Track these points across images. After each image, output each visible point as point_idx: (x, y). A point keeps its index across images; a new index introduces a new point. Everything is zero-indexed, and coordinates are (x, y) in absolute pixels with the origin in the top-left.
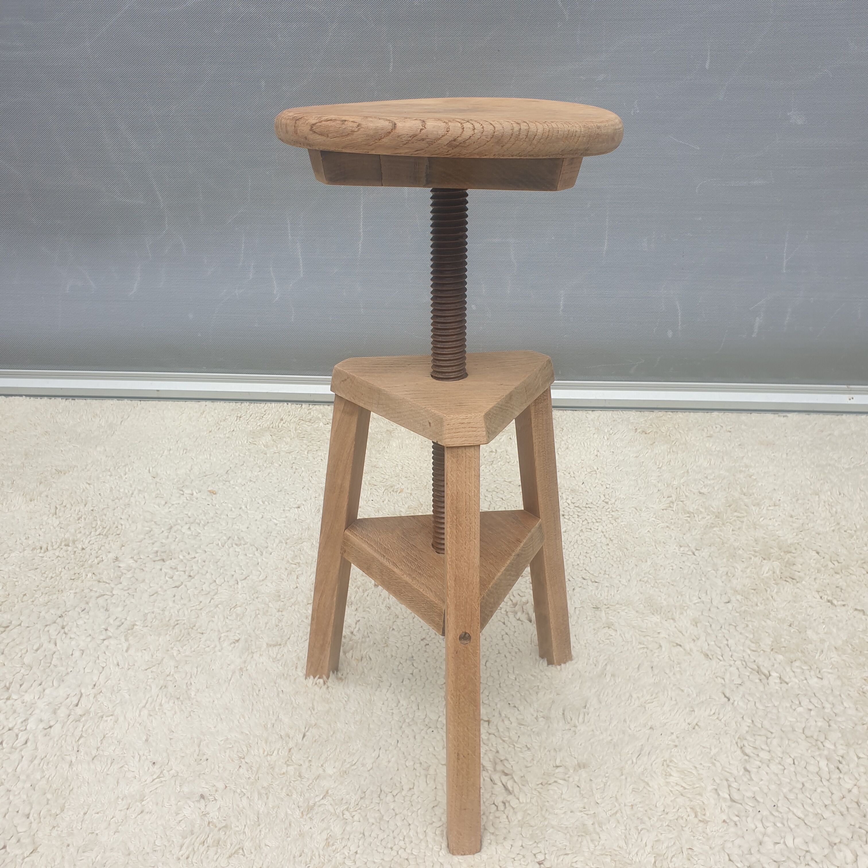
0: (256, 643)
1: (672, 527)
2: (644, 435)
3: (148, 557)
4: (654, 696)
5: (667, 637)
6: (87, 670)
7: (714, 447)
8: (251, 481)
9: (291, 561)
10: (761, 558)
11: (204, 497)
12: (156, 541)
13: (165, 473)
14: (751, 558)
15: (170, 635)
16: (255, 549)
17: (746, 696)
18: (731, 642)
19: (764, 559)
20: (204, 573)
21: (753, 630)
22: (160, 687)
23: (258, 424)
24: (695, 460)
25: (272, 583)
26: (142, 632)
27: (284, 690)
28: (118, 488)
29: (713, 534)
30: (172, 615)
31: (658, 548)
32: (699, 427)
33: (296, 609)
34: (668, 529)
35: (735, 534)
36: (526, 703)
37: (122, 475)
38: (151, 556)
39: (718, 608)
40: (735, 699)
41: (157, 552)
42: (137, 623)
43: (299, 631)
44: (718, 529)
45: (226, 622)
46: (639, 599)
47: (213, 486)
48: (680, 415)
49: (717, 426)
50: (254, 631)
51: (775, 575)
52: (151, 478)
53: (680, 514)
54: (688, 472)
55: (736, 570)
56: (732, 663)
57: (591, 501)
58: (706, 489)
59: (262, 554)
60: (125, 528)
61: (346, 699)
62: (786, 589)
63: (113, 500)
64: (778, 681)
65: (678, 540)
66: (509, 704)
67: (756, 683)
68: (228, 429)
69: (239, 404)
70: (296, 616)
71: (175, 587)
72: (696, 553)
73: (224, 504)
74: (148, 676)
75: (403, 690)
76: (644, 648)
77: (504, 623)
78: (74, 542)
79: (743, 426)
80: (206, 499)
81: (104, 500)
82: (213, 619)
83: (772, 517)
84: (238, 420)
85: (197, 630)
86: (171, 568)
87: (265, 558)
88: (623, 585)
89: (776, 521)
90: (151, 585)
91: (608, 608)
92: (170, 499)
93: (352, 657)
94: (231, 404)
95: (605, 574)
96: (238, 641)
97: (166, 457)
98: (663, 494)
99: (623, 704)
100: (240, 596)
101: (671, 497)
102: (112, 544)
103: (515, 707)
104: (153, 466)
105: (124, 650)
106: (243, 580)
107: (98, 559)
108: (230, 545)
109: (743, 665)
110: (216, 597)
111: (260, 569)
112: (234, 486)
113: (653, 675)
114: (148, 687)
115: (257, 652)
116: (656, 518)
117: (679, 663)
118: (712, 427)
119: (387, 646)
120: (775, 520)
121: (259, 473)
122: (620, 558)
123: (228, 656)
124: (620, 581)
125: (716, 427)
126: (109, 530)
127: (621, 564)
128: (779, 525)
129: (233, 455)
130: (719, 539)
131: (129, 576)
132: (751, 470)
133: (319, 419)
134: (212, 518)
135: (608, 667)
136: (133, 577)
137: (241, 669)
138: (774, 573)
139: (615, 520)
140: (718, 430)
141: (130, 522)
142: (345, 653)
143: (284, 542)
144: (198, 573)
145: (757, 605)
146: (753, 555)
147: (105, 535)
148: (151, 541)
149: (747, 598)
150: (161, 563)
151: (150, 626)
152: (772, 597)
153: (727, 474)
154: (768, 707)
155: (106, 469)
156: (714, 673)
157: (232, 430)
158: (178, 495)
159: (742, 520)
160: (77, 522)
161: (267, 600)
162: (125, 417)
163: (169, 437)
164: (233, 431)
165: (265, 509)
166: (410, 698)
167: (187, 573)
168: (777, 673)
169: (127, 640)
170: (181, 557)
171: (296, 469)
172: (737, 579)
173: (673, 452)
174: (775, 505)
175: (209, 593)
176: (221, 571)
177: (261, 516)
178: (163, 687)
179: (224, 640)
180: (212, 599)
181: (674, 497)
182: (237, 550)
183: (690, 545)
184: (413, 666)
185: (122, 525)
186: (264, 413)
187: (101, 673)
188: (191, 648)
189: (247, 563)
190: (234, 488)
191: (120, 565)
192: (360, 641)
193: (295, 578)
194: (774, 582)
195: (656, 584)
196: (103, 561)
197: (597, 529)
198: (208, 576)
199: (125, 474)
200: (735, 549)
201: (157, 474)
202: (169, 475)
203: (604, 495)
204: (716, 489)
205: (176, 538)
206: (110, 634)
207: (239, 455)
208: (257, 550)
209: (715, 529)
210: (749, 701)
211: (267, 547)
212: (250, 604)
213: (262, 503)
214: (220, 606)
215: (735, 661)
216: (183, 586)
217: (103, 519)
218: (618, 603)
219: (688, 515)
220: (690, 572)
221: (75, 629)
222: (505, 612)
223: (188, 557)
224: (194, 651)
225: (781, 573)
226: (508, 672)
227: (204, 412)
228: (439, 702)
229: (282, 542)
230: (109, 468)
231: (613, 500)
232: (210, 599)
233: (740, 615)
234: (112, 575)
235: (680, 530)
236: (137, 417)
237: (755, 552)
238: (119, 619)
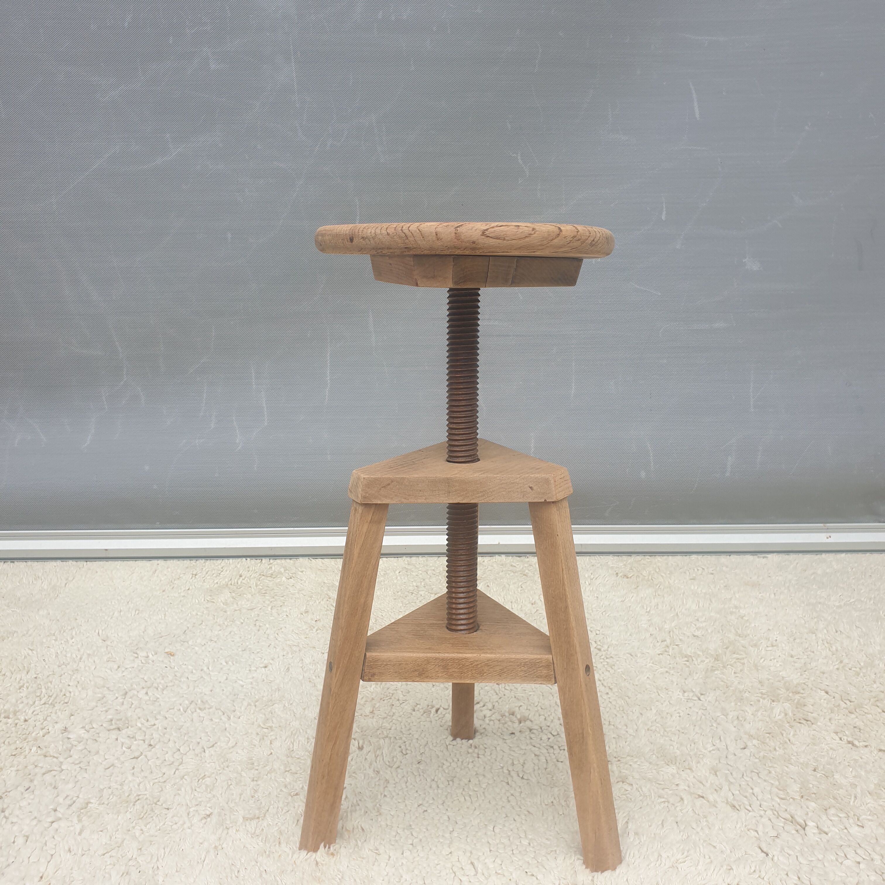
0: (230, 817)
1: (672, 672)
2: (625, 580)
3: (102, 725)
4: (685, 854)
5: (687, 788)
6: (32, 859)
7: (700, 589)
8: (212, 640)
9: (262, 726)
10: (770, 701)
11: (161, 660)
12: (109, 709)
13: (116, 636)
14: (759, 701)
15: (130, 812)
16: (221, 713)
17: (786, 849)
18: (756, 790)
19: (773, 701)
20: (166, 742)
21: (777, 776)
22: (121, 874)
23: (215, 582)
24: (683, 603)
25: (243, 750)
26: (97, 811)
27: (268, 870)
28: (64, 653)
29: (716, 678)
30: (131, 790)
31: (661, 695)
32: (681, 570)
34: (668, 674)
35: (737, 677)
36: (544, 870)
37: (69, 639)
38: (104, 725)
39: (735, 755)
40: (775, 853)
41: (111, 720)
42: (92, 801)
43: (279, 802)
44: (719, 672)
45: (194, 795)
46: (650, 750)
47: (171, 647)
48: (658, 558)
49: (699, 568)
50: (227, 803)
51: (787, 716)
52: (101, 641)
53: (678, 659)
54: (677, 615)
55: (747, 713)
56: (762, 813)
58: (700, 632)
59: (229, 718)
60: (74, 695)
61: (340, 877)
62: (802, 731)
63: (59, 666)
64: (816, 831)
65: (680, 685)
66: (526, 872)
67: (793, 834)
68: (182, 587)
69: (193, 562)
71: (134, 758)
72: (702, 697)
73: (184, 666)
74: (106, 862)
75: (404, 863)
76: (664, 802)
77: (508, 783)
78: (15, 713)
79: (724, 568)
80: (163, 661)
81: (48, 667)
82: (179, 792)
83: (772, 658)
84: (193, 578)
85: (162, 805)
86: (128, 737)
87: (234, 723)
88: (631, 735)
89: (777, 661)
90: (106, 757)
91: (619, 761)
92: (123, 662)
93: (343, 828)
94: (185, 562)
95: (610, 724)
96: (209, 816)
97: (117, 618)
98: (656, 639)
99: (652, 865)
100: (208, 765)
101: (665, 641)
102: (59, 713)
103: (533, 875)
104: (103, 628)
105: (77, 833)
106: (211, 747)
107: (44, 730)
108: (193, 710)
110: (181, 767)
111: (228, 735)
112: (193, 647)
113: (680, 832)
114: (107, 876)
115: (232, 827)
116: (653, 663)
117: (705, 817)
118: (694, 570)
119: (380, 814)
120: (775, 661)
121: (220, 632)
122: (623, 707)
123: (199, 833)
124: (627, 732)
125: (698, 570)
126: (56, 698)
127: (624, 713)
128: (781, 665)
129: (190, 615)
130: (722, 683)
131: (80, 748)
132: (741, 611)
133: (281, 574)
134: (171, 681)
135: (630, 825)
136: (85, 748)
137: (216, 847)
138: (786, 715)
139: (611, 668)
140: (700, 572)
141: (80, 689)
143: (253, 704)
144: (159, 741)
145: (775, 749)
146: (761, 697)
147: (51, 703)
148: (104, 709)
149: (764, 743)
150: (116, 732)
151: (106, 803)
152: (789, 740)
153: (718, 616)
154: (812, 861)
155: (50, 633)
156: (746, 826)
157: (187, 589)
158: (132, 658)
159: (742, 661)
160: (19, 691)
161: (240, 768)
162: (70, 579)
163: (119, 598)
164: (189, 589)
165: (229, 669)
166: (413, 871)
167: (147, 742)
168: (813, 822)
169: (80, 821)
170: (139, 725)
171: (260, 626)
172: (750, 723)
173: (659, 595)
174: (772, 646)
175: (173, 762)
176: (185, 738)
177: (225, 678)
178: (125, 875)
179: (194, 816)
180: (177, 769)
181: (668, 641)
182: (201, 715)
183: (694, 690)
184: (412, 835)
185: (70, 692)
186: (222, 569)
187: (49, 862)
188: (156, 826)
189: (214, 729)
190: (193, 649)
191: (69, 736)
192: (349, 810)
193: (269, 743)
194: (788, 724)
195: (665, 733)
196: (49, 732)
198: (171, 744)
199: (72, 639)
200: (740, 692)
201: (107, 637)
202: (121, 637)
203: (595, 642)
204: (709, 631)
205: (132, 704)
206: (60, 816)
207: (197, 614)
208: (224, 714)
209: (716, 672)
210: (790, 855)
211: (234, 711)
212: (220, 773)
213: (225, 664)
214: (186, 777)
215: (765, 811)
216: (142, 757)
217: (48, 687)
218: (628, 756)
219: (686, 659)
220: (699, 718)
221: (17, 812)
222: (507, 771)
223: (146, 724)
224: (159, 830)
225: (794, 715)
226: (520, 837)
227: (156, 571)
228: (447, 874)
229: (251, 705)
230: (53, 633)
231: (606, 647)
232: (174, 770)
233: (760, 761)
234: (60, 748)
235: (680, 675)
236: (84, 578)
237: (762, 694)
238: (69, 798)
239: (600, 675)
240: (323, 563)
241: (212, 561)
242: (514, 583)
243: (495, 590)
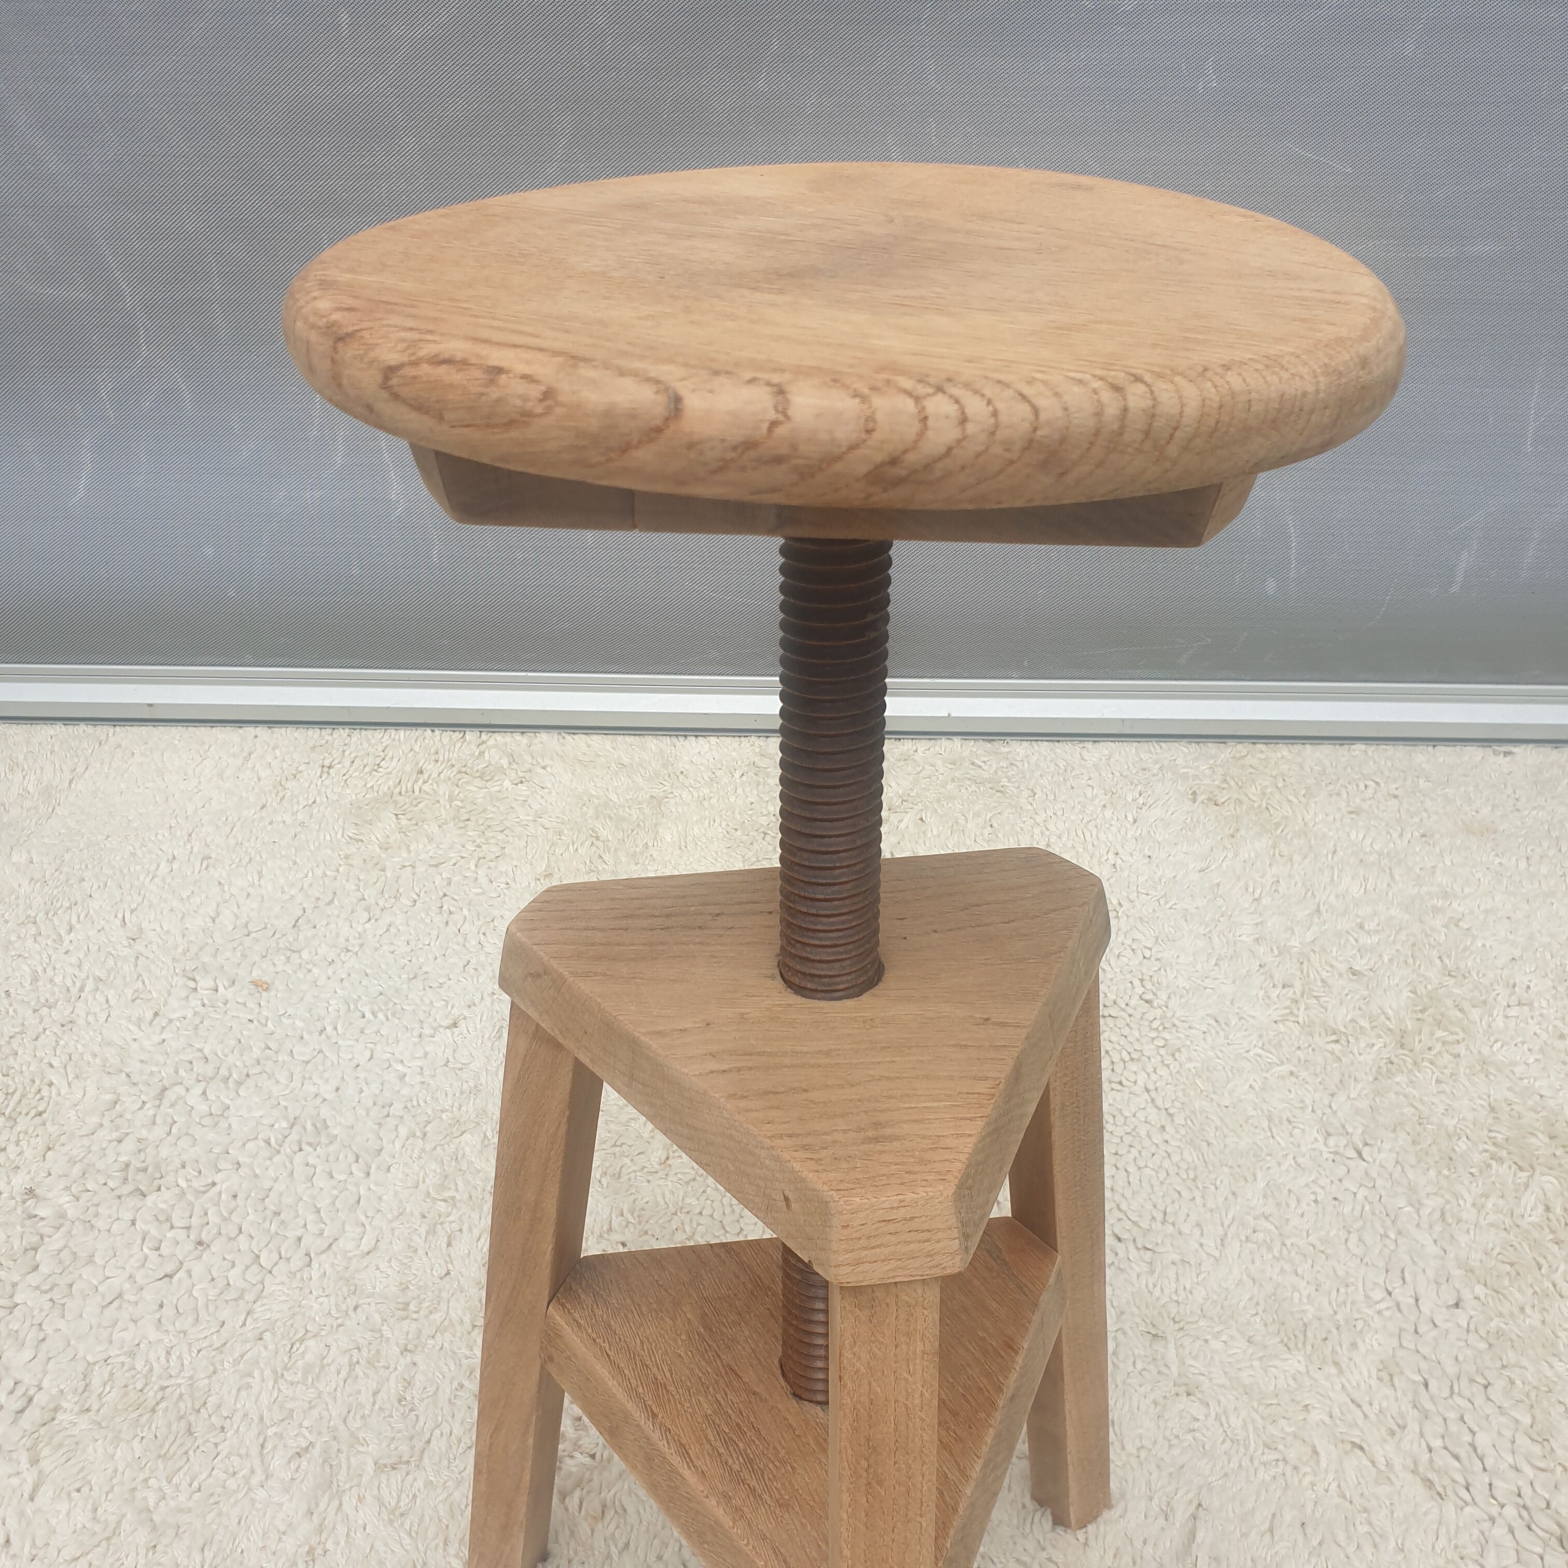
0: (348, 1461)
1: (1304, 1074)
2: (1213, 810)
3: (105, 1184)
5: (1327, 1420)
7: (1368, 842)
8: (348, 951)
10: (1514, 1167)
11: (240, 1000)
12: (127, 1134)
13: (158, 929)
15: (143, 1438)
16: (351, 1158)
18: (1482, 1440)
19: (1521, 1169)
20: (233, 1233)
23: (369, 785)
24: (1332, 880)
25: (390, 1261)
29: (1397, 1093)
30: (151, 1369)
31: (1278, 1138)
32: (1331, 787)
33: (446, 1345)
34: (1293, 1079)
35: (1444, 1092)
37: (63, 933)
38: (111, 1184)
39: (1435, 1325)
41: (126, 1168)
42: (65, 1401)
44: (1405, 1078)
45: (279, 1392)
46: (1251, 1300)
47: (264, 966)
48: (1284, 751)
49: (1369, 782)
50: (345, 1421)
52: (126, 942)
53: (1316, 1036)
54: (1318, 911)
55: (1461, 1202)
56: (1495, 1511)
57: (1114, 997)
59: (368, 1171)
60: (59, 1093)
63: (35, 1011)
65: (1319, 1113)
68: (301, 799)
69: (326, 732)
70: (445, 1369)
71: (166, 1276)
72: (1366, 1152)
73: (286, 1021)
76: (1277, 1461)
79: (1422, 783)
80: (245, 1004)
81: (15, 1011)
82: (250, 1380)
83: (1519, 1040)
84: (325, 776)
86: (157, 1217)
87: (377, 1184)
88: (1209, 1255)
89: (1530, 1050)
90: (108, 1274)
91: (1181, 1329)
92: (166, 1003)
93: (580, 1508)
94: (310, 732)
95: (1164, 1222)
96: (306, 1451)
97: (163, 880)
98: (1271, 977)
100: (315, 1305)
101: (1291, 986)
104: (133, 906)
105: (26, 1496)
106: (324, 1253)
108: (297, 1148)
109: (1520, 1516)
110: (258, 1309)
111: (363, 1218)
112: (309, 967)
113: (1310, 1554)
115: (350, 1489)
116: (1263, 1047)
117: (1365, 1510)
118: (1357, 786)
120: (1526, 1047)
121: (368, 926)
122: (1195, 1169)
123: (281, 1505)
124: (1201, 1245)
125: (1366, 786)
126: (20, 1101)
127: (1197, 1188)
128: (1537, 1060)
129: (310, 875)
130: (1412, 1110)
131: (56, 1246)
132: (1455, 905)
133: (501, 770)
134: (258, 1062)
136: (67, 1247)
137: (311, 1551)
138: (1548, 1209)
139: (1173, 1055)
140: (1370, 791)
141: (71, 1077)
142: (564, 1496)
143: (420, 1133)
144: (220, 1232)
145: (1522, 1309)
146: (1494, 1157)
147: (10, 1117)
148: (115, 1135)
149: (1496, 1291)
150: (135, 1201)
151: (95, 1407)
152: (1554, 1285)
153: (1407, 917)
155: (28, 917)
156: (1456, 1547)
157: (311, 802)
158: (183, 994)
159: (1455, 1050)
161: (378, 1315)
162: (80, 769)
163: (173, 823)
164: (314, 804)
165: (378, 1032)
167: (193, 1235)
169: (34, 1460)
170: (182, 1184)
171: (451, 913)
172: (1468, 1232)
173: (1281, 855)
174: (1519, 1004)
175: (243, 1291)
176: (273, 1228)
177: (368, 1054)
179: (274, 1449)
180: (250, 1313)
181: (1298, 988)
182: (311, 1161)
183: (1350, 1130)
185: (51, 1085)
186: (382, 754)
188: (192, 1482)
189: (334, 1200)
190: (310, 971)
191: (37, 1211)
193: (445, 1244)
194: (1551, 1236)
195: (1285, 1251)
197: (1135, 1082)
198: (243, 1242)
199: (69, 932)
200: (1449, 1136)
201: (141, 929)
202: (168, 932)
203: (1142, 980)
204: (1386, 959)
205: (174, 1122)
207: (325, 875)
208: (358, 1159)
209: (1398, 1079)
211: (379, 1152)
212: (338, 1328)
213: (371, 1017)
214: (266, 1337)
215: (1502, 1506)
216: (181, 1274)
217: (8, 1068)
218: (1202, 1315)
219: (1334, 1037)
220: (1357, 1213)
223: (197, 1182)
224: (199, 1490)
227: (250, 754)
229: (414, 1135)
230: (33, 914)
231: (1163, 996)
232: (243, 1316)
233: (1490, 1345)
234: (16, 1244)
235: (1321, 1083)
236: (106, 770)
237: (1495, 1144)
238: (20, 1390)
239: (1148, 1074)
240: (589, 746)
241: (363, 732)
242: (977, 815)
243: (935, 832)
